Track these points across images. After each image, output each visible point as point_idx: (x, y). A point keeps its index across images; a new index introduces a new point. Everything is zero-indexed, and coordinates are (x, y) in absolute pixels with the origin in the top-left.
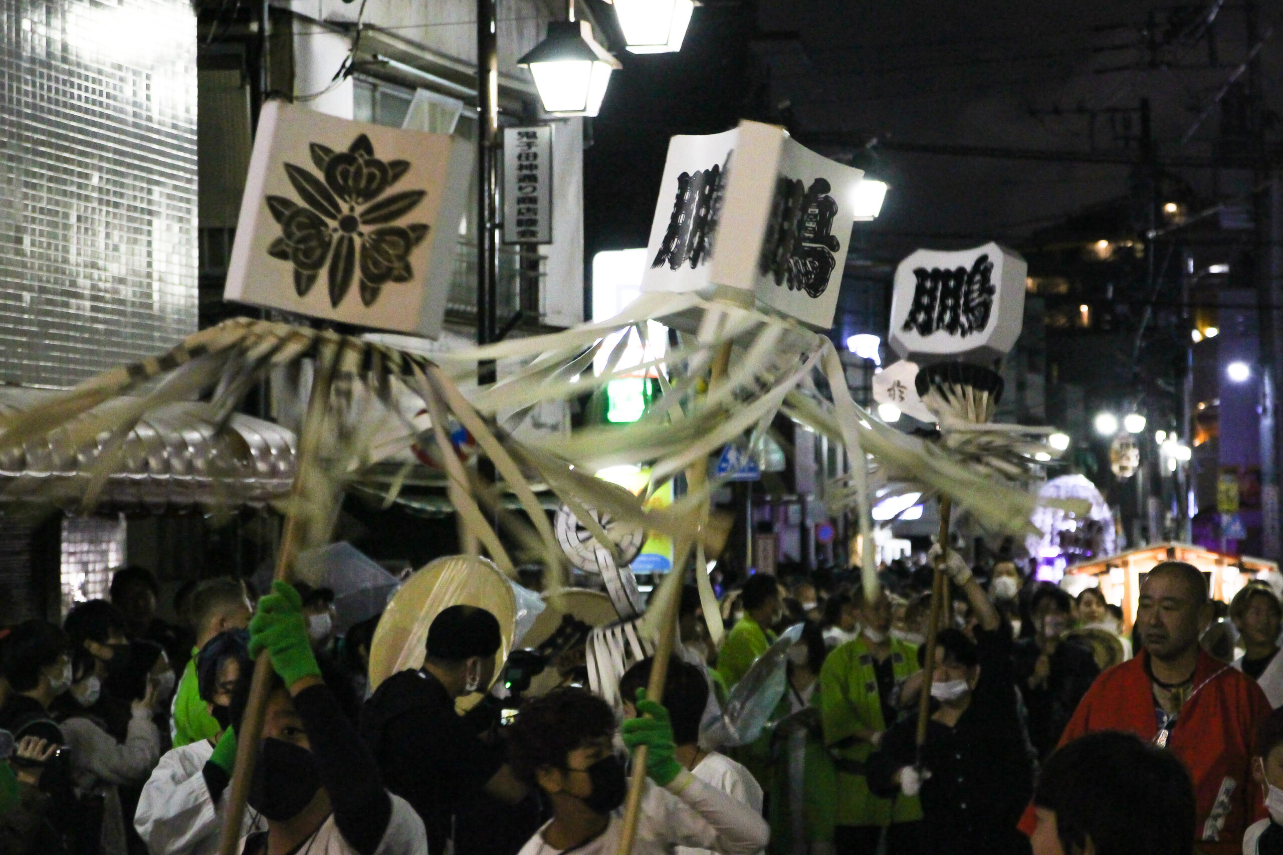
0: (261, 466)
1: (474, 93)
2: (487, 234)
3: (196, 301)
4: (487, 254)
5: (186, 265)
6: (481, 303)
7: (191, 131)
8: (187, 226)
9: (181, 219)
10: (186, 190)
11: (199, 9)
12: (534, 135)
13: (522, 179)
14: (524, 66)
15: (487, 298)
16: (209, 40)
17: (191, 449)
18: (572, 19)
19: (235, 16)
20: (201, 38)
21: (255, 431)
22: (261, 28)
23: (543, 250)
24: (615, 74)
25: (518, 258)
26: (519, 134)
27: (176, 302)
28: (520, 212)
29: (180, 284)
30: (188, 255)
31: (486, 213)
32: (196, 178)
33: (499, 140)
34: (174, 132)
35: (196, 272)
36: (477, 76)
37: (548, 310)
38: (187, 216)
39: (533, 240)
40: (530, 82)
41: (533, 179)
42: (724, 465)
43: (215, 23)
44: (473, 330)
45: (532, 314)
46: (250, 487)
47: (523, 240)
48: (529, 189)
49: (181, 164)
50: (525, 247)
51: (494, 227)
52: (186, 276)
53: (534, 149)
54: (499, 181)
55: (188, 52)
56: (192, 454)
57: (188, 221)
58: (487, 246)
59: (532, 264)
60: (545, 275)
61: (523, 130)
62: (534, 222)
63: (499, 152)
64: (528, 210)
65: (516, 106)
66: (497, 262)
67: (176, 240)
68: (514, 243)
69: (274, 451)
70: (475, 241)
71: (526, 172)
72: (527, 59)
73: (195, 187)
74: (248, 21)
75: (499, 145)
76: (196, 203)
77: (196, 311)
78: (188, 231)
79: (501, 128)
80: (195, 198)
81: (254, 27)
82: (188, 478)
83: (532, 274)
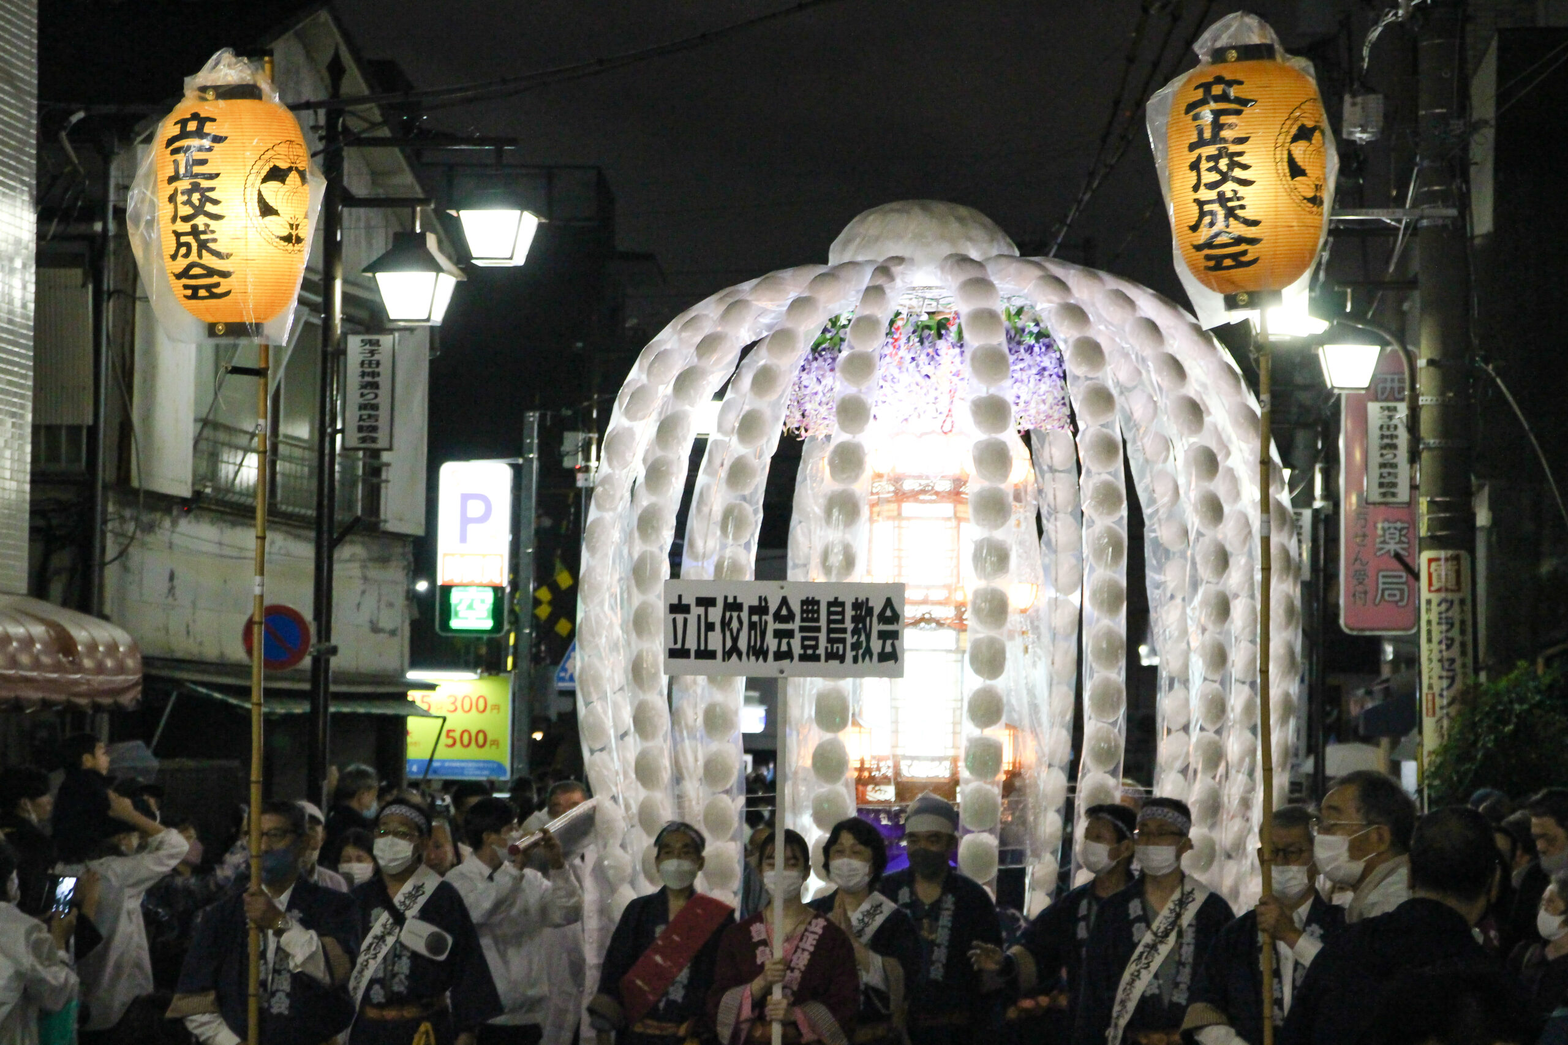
0: (88, 663)
1: (319, 299)
2: (327, 439)
3: (28, 497)
4: (327, 458)
5: (19, 460)
6: (320, 505)
7: (27, 327)
8: (21, 422)
9: (13, 415)
10: (21, 386)
11: (40, 207)
12: (377, 343)
13: (364, 386)
14: (370, 275)
15: (326, 502)
16: (49, 238)
17: (15, 644)
18: (418, 230)
19: (76, 214)
20: (40, 236)
21: (83, 628)
22: (105, 229)
23: (385, 457)
24: (459, 285)
25: (361, 464)
26: (362, 341)
27: (7, 496)
28: (361, 419)
29: (11, 479)
30: (21, 447)
31: (327, 418)
32: (31, 373)
33: (342, 346)
34: (10, 327)
35: (28, 467)
36: (321, 282)
37: (389, 516)
38: (21, 411)
39: (373, 446)
40: (376, 290)
41: (375, 386)
42: (562, 674)
43: (56, 221)
44: (312, 534)
45: (373, 519)
46: (76, 683)
47: (363, 445)
48: (372, 396)
49: (17, 359)
50: (368, 453)
51: (336, 432)
52: (19, 471)
53: (376, 357)
54: (341, 388)
55: (27, 248)
56: (16, 649)
57: (22, 416)
58: (327, 451)
59: (375, 471)
60: (387, 481)
61: (367, 337)
62: (374, 429)
63: (342, 358)
64: (370, 416)
65: (363, 314)
66: (337, 468)
67: (9, 435)
68: (358, 449)
69: (101, 649)
70: (316, 447)
71: (368, 379)
72: (374, 267)
73: (30, 383)
74: (91, 220)
75: (341, 352)
76: (31, 398)
77: (27, 506)
78: (21, 427)
79: (345, 335)
80: (30, 393)
81: (98, 227)
82: (12, 672)
83: (375, 480)
